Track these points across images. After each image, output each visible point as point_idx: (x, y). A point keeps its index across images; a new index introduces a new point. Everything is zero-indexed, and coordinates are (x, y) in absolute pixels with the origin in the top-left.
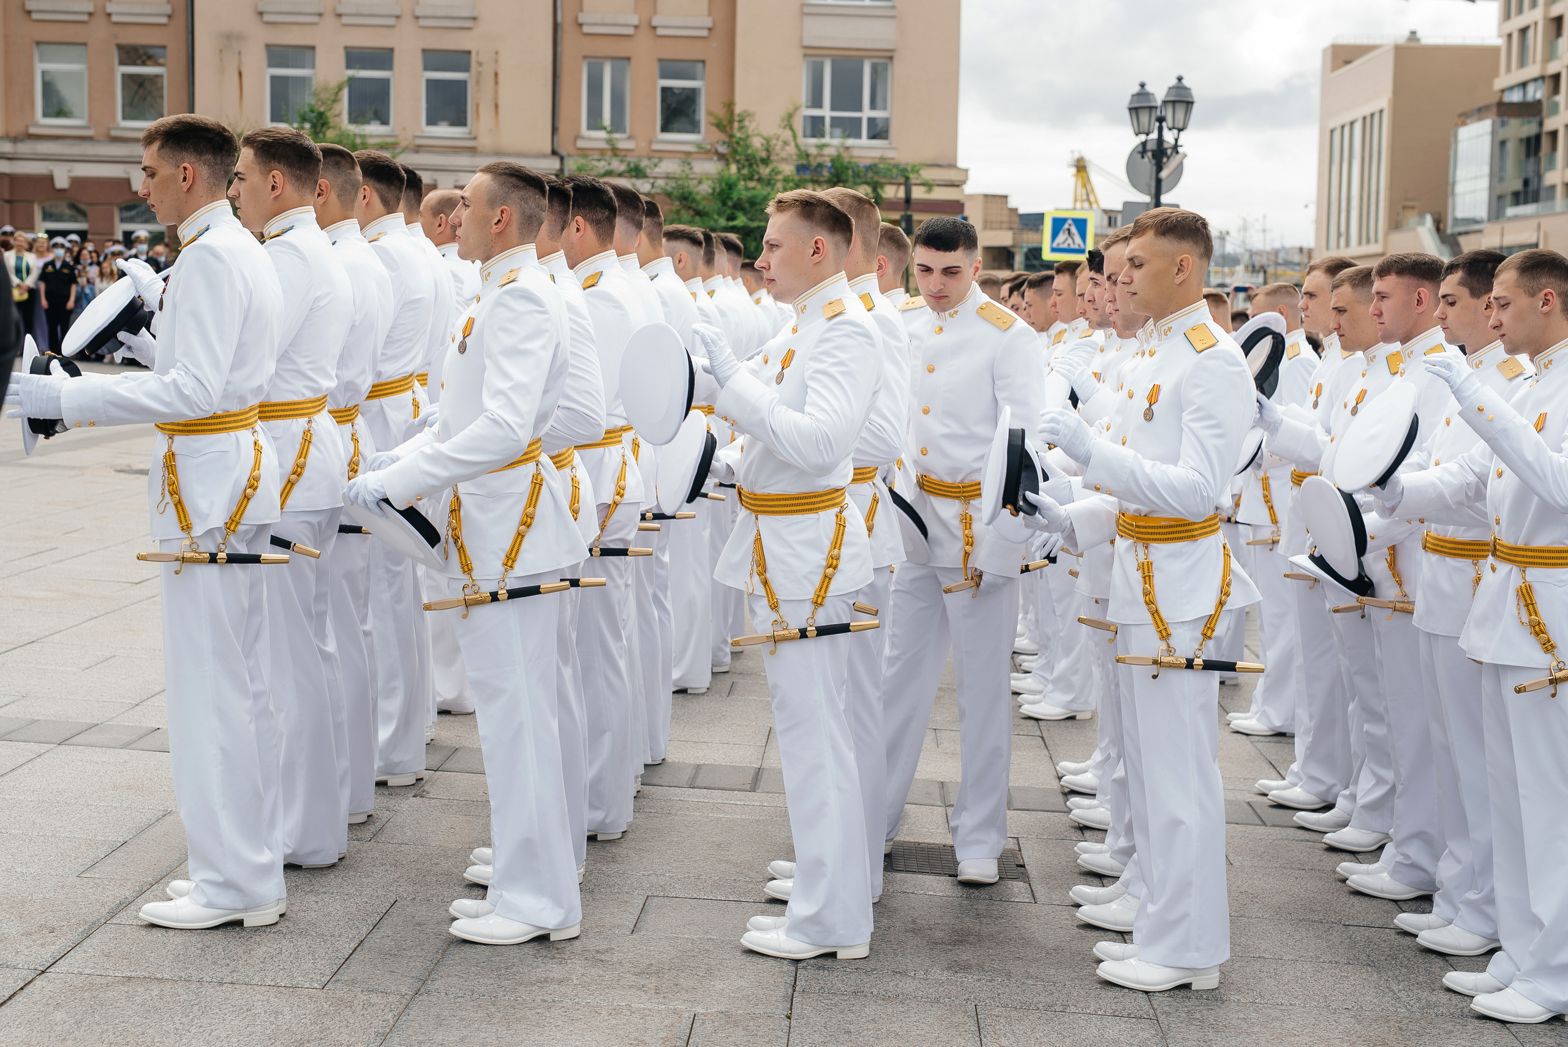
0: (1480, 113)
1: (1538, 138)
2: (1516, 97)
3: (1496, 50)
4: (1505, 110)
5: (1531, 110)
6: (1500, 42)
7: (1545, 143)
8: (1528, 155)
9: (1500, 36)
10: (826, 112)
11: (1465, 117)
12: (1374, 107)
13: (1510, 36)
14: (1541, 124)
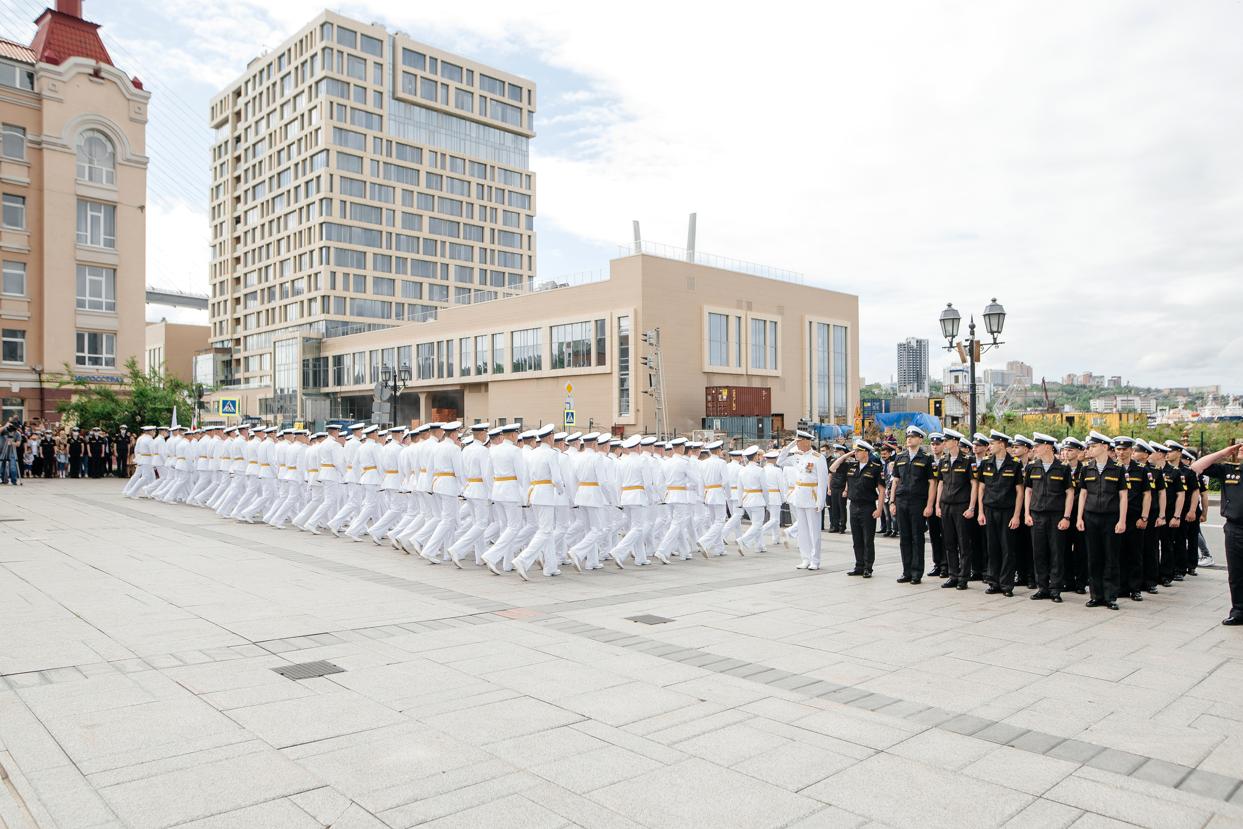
0: (207, 351)
1: (231, 361)
2: (219, 346)
3: (210, 328)
4: (217, 350)
5: (228, 351)
6: (212, 325)
7: (234, 363)
8: (227, 367)
9: (210, 323)
10: (86, 354)
11: (199, 352)
12: (156, 346)
13: (215, 323)
14: (232, 356)
